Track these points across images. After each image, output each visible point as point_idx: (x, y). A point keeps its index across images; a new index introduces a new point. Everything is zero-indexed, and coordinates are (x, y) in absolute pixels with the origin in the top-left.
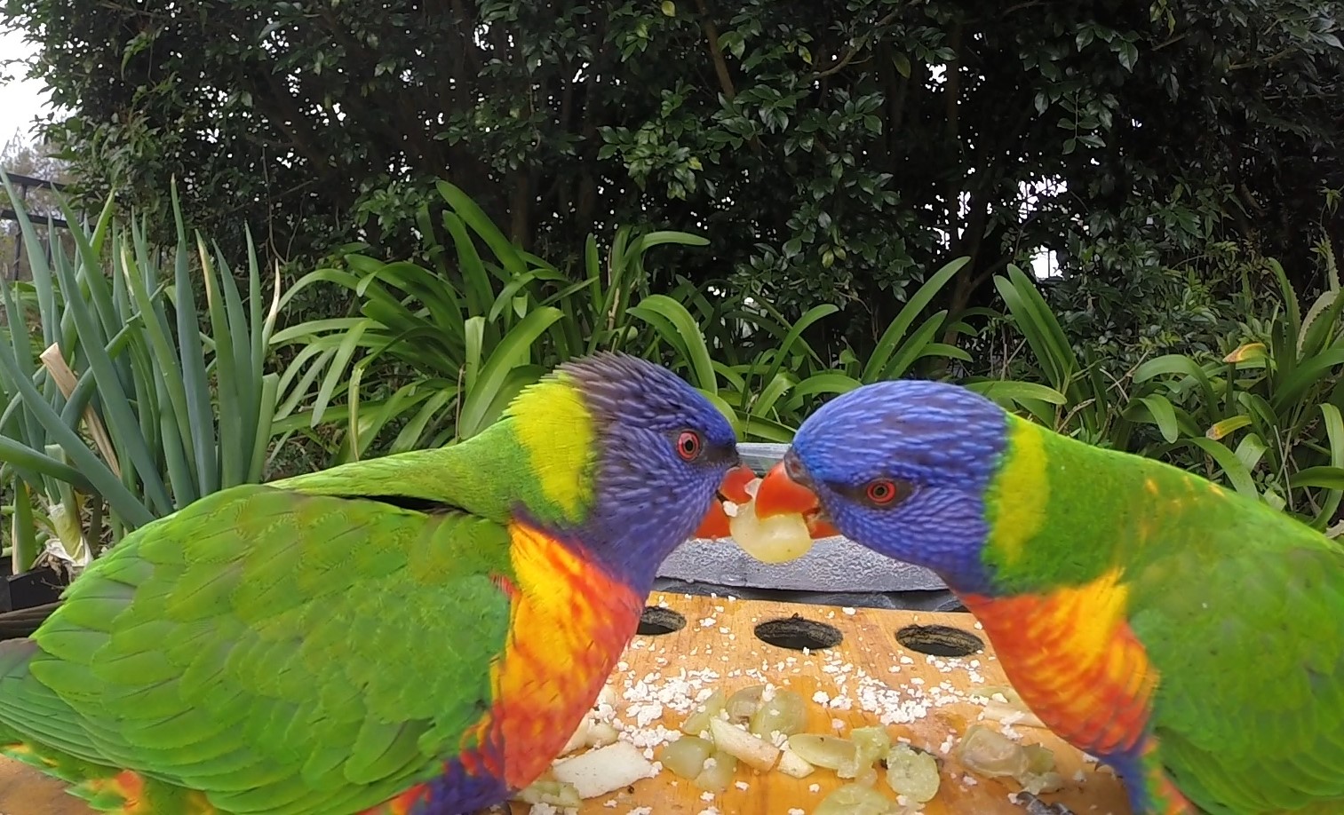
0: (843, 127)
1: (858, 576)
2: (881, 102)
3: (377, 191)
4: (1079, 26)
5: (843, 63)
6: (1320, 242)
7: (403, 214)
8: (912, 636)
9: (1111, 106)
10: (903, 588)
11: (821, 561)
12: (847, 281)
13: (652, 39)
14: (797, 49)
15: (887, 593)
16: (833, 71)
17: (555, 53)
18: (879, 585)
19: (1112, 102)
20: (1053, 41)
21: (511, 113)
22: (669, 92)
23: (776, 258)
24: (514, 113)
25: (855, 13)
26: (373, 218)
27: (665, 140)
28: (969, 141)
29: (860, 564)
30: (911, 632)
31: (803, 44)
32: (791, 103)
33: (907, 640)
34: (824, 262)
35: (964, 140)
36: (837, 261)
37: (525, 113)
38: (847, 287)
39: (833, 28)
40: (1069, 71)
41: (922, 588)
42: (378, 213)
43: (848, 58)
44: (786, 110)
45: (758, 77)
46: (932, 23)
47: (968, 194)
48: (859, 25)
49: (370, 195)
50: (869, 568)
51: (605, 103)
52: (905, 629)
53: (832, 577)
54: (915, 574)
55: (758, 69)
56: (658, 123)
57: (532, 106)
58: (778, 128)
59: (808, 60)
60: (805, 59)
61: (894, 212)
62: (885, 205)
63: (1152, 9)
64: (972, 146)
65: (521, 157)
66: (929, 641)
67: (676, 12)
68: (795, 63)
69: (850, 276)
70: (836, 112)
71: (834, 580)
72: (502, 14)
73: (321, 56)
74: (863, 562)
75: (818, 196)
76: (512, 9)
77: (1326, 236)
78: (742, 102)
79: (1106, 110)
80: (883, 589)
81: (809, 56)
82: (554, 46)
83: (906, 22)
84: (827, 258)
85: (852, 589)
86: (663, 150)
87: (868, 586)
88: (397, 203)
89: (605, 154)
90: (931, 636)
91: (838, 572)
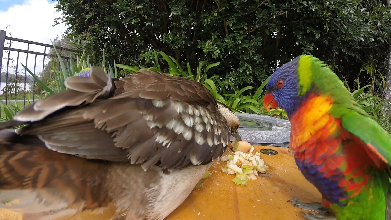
0: (253, 44)
1: (253, 139)
2: (262, 39)
3: (146, 52)
4: (308, 28)
5: (254, 30)
6: (357, 80)
7: (151, 58)
8: (263, 151)
9: (313, 46)
10: (262, 142)
11: (245, 136)
12: (251, 78)
13: (211, 21)
14: (244, 26)
15: (259, 143)
16: (251, 31)
17: (188, 23)
18: (257, 141)
19: (313, 45)
20: (301, 30)
21: (177, 36)
22: (214, 34)
23: (236, 72)
24: (178, 36)
25: (257, 19)
26: (144, 58)
27: (213, 45)
28: (280, 49)
29: (253, 137)
30: (263, 150)
31: (246, 25)
32: (242, 38)
33: (262, 152)
34: (247, 73)
35: (279, 49)
36: (250, 74)
37: (181, 36)
38: (251, 79)
39: (252, 22)
40: (304, 37)
41: (266, 142)
42: (145, 57)
43: (255, 29)
44: (240, 39)
45: (235, 31)
46: (274, 23)
47: (279, 61)
48: (258, 22)
49: (144, 53)
50: (255, 138)
51: (199, 35)
52: (262, 149)
53: (248, 139)
54: (265, 139)
55: (235, 30)
56: (211, 41)
57: (182, 35)
58: (239, 43)
59: (246, 29)
60: (245, 28)
61: (263, 64)
62: (260, 62)
63: (324, 26)
64: (281, 50)
65: (179, 46)
66: (267, 152)
67: (217, 15)
68: (243, 29)
69: (252, 77)
70: (251, 41)
71: (248, 140)
72: (177, 14)
73: (134, 20)
74: (254, 136)
75: (245, 59)
76: (179, 12)
77: (359, 79)
78: (231, 36)
79: (312, 46)
80: (258, 142)
81: (246, 28)
82: (188, 21)
83: (269, 22)
84: (248, 73)
85: (252, 142)
86: (212, 47)
87: (255, 141)
88: (150, 55)
89: (199, 47)
90: (267, 151)
91: (249, 138)
